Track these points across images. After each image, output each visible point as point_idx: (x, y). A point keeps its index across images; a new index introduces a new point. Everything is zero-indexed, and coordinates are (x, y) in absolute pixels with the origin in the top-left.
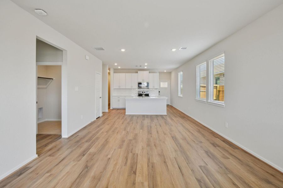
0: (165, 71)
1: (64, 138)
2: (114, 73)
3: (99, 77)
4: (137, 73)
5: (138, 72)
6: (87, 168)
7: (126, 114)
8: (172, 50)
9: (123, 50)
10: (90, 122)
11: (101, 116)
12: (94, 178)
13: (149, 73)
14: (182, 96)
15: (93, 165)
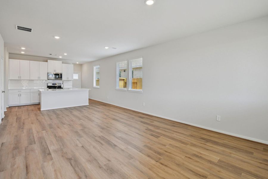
0: (77, 63)
2: (9, 58)
4: (47, 61)
8: (105, 47)
9: (57, 38)
11: (3, 117)
13: (62, 63)
14: (99, 87)
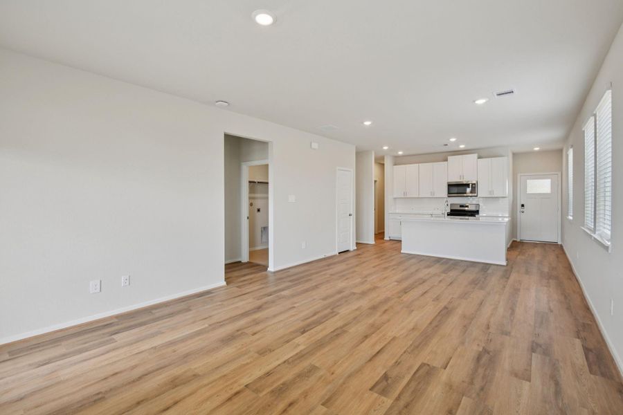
0: (537, 149)
1: (269, 272)
2: (395, 165)
3: (346, 177)
4: (446, 160)
5: (449, 158)
6: (259, 308)
7: (402, 251)
8: (474, 101)
9: (367, 123)
10: (322, 256)
11: (351, 250)
12: (254, 320)
13: (478, 158)
14: (572, 219)
15: (268, 308)
